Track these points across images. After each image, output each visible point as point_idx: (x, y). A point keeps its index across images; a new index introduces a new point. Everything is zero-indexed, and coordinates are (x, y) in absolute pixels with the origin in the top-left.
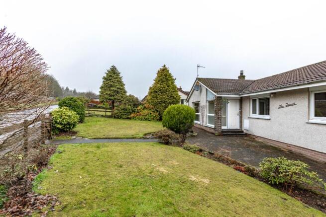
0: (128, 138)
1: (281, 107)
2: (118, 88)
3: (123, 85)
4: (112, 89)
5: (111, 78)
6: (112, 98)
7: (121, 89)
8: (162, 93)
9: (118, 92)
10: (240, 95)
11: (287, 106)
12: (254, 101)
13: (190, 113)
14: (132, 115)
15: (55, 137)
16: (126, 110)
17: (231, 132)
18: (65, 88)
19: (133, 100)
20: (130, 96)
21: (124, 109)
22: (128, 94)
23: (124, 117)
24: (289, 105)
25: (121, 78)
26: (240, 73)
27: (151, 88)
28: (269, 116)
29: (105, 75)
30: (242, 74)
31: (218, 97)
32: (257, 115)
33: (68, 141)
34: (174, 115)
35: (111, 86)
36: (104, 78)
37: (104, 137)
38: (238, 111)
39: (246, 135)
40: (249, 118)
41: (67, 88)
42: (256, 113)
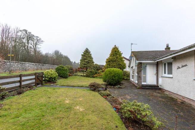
0: (78, 87)
1: (179, 68)
2: (88, 60)
3: (91, 58)
4: (85, 61)
5: (85, 55)
6: (86, 66)
7: (91, 61)
8: (113, 62)
9: (89, 63)
10: (155, 61)
11: (182, 67)
12: (165, 64)
13: (118, 73)
14: (96, 75)
15: (45, 84)
16: (92, 72)
17: (149, 86)
18: (74, 62)
19: (96, 67)
20: (96, 64)
21: (90, 72)
22: (95, 64)
23: (91, 76)
24: (183, 66)
25: (91, 54)
26: (166, 45)
27: (107, 59)
28: (172, 75)
29: (83, 54)
30: (167, 46)
31: (139, 63)
32: (167, 75)
33: (48, 86)
34: (108, 74)
35: (85, 59)
36: (82, 55)
37: (67, 85)
38: (155, 72)
39: (160, 89)
40: (162, 77)
41: (75, 62)
42: (166, 74)
